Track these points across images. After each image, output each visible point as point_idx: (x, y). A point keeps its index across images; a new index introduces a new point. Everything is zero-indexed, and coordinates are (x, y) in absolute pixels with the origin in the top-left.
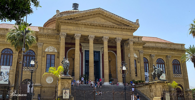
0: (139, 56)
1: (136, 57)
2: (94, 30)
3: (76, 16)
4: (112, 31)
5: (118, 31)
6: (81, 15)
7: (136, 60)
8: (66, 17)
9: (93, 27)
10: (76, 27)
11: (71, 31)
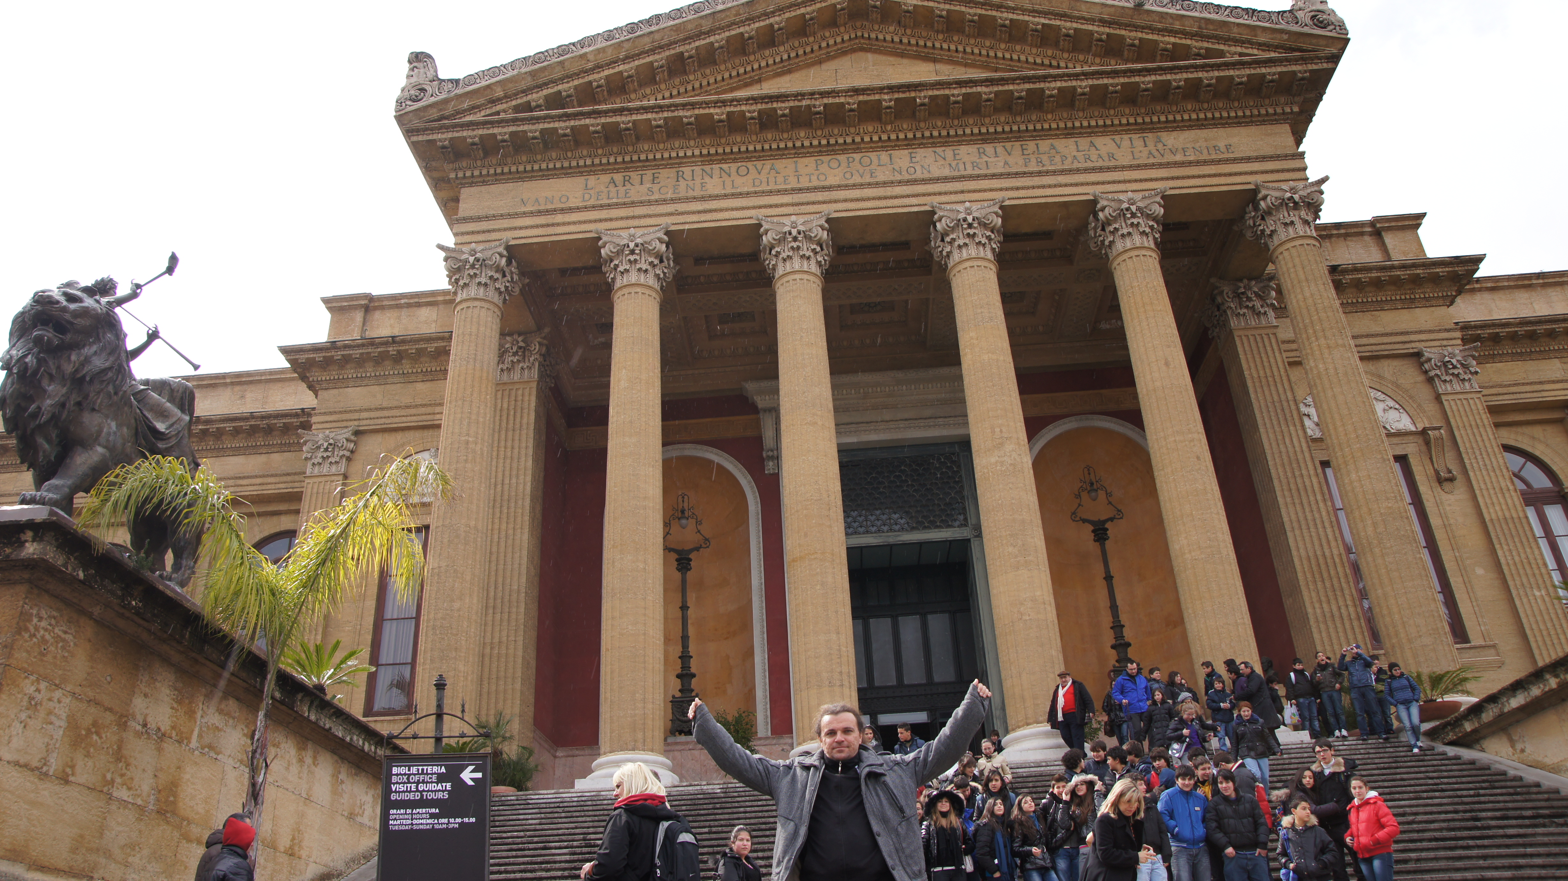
0: (1431, 408)
1: (1402, 422)
2: (824, 168)
3: (606, 73)
4: (1031, 145)
5: (1099, 141)
6: (652, 51)
7: (1414, 462)
8: (500, 93)
9: (802, 137)
10: (618, 177)
11: (559, 218)
